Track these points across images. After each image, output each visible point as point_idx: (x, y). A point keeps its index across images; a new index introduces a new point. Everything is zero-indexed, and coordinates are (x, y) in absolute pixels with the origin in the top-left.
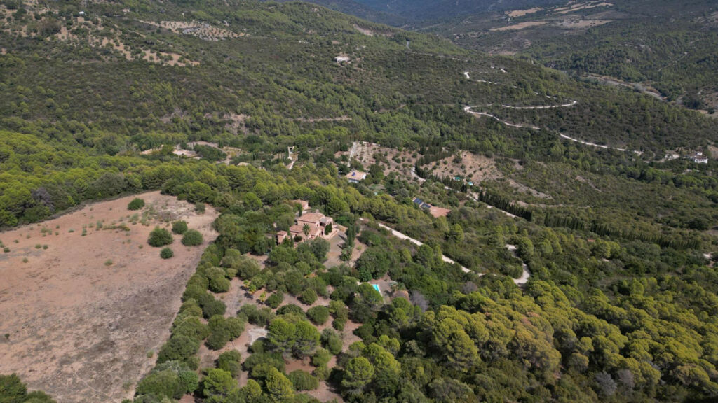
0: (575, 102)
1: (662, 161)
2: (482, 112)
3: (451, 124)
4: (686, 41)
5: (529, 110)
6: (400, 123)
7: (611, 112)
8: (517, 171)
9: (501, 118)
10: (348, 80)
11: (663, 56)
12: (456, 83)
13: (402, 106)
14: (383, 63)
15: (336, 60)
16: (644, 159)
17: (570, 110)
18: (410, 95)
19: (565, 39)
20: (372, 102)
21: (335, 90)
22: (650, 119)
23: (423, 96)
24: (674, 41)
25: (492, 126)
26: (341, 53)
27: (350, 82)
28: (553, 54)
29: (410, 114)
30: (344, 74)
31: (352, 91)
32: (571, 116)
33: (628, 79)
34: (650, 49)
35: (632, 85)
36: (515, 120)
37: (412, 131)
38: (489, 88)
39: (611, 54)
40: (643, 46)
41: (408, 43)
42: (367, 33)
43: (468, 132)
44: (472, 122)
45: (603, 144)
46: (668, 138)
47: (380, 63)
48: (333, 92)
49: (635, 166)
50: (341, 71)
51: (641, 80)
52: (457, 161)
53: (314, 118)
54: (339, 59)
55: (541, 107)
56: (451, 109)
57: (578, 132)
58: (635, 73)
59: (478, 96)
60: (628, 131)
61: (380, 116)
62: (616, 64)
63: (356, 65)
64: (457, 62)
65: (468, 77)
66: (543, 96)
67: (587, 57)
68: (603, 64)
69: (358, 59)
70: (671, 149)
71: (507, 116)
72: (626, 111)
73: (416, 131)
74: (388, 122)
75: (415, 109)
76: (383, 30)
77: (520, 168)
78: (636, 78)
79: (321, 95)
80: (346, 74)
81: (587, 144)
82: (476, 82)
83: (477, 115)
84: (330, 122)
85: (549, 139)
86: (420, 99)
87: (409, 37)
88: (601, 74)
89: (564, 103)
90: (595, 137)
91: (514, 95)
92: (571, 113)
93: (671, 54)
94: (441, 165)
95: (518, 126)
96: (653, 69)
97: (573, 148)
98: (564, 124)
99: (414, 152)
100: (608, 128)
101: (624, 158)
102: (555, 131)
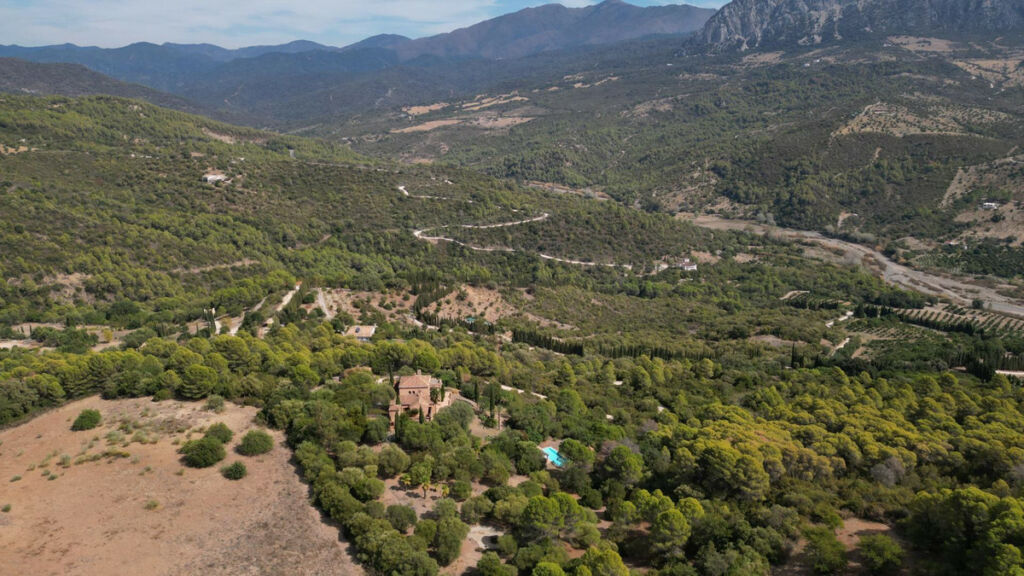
0: (546, 215)
1: (654, 273)
2: (437, 235)
3: (403, 256)
4: (620, 137)
5: (497, 228)
6: (333, 260)
7: (587, 222)
8: (528, 302)
9: (464, 242)
10: (234, 207)
11: (602, 157)
12: (392, 201)
13: (326, 237)
14: (279, 179)
15: (206, 180)
16: (636, 273)
17: (543, 224)
18: (335, 221)
19: (488, 141)
20: (281, 235)
21: (219, 224)
22: (628, 227)
23: (353, 222)
24: (609, 139)
25: (458, 253)
26: (209, 169)
27: (236, 210)
28: (479, 159)
29: (341, 248)
30: (224, 198)
31: (245, 222)
32: (547, 231)
33: (574, 186)
34: (586, 149)
35: (580, 191)
36: (483, 243)
37: (354, 270)
38: (439, 205)
39: (548, 156)
40: (578, 146)
41: (291, 151)
42: (226, 139)
43: (427, 263)
44: (430, 250)
45: (590, 261)
46: (651, 246)
47: (274, 180)
48: (217, 226)
49: (631, 281)
50: (218, 195)
51: (588, 185)
52: (461, 297)
53: (199, 266)
54: (210, 177)
55: (510, 224)
56: (396, 235)
57: (559, 250)
58: (580, 179)
59: (427, 215)
60: (609, 243)
61: (301, 254)
62: (556, 169)
63: (240, 185)
64: (385, 174)
65: (406, 193)
66: (509, 211)
67: (523, 161)
68: (541, 169)
69: (239, 177)
70: (658, 259)
71: (472, 239)
72: (602, 221)
73: (359, 269)
74: (316, 260)
75: (346, 240)
76: (249, 135)
77: (530, 297)
78: (581, 183)
79: (198, 233)
80: (227, 199)
81: (573, 262)
82: (419, 199)
83: (433, 240)
84: (225, 270)
85: (529, 262)
86: (349, 226)
87: (291, 143)
88: (542, 181)
89: (535, 217)
90: (579, 254)
91: (473, 212)
92: (546, 228)
93: (609, 154)
94: (444, 305)
95: (489, 249)
96: (596, 172)
97: (560, 270)
98: (541, 242)
99: (404, 292)
100: (589, 242)
101: (616, 274)
102: (533, 251)
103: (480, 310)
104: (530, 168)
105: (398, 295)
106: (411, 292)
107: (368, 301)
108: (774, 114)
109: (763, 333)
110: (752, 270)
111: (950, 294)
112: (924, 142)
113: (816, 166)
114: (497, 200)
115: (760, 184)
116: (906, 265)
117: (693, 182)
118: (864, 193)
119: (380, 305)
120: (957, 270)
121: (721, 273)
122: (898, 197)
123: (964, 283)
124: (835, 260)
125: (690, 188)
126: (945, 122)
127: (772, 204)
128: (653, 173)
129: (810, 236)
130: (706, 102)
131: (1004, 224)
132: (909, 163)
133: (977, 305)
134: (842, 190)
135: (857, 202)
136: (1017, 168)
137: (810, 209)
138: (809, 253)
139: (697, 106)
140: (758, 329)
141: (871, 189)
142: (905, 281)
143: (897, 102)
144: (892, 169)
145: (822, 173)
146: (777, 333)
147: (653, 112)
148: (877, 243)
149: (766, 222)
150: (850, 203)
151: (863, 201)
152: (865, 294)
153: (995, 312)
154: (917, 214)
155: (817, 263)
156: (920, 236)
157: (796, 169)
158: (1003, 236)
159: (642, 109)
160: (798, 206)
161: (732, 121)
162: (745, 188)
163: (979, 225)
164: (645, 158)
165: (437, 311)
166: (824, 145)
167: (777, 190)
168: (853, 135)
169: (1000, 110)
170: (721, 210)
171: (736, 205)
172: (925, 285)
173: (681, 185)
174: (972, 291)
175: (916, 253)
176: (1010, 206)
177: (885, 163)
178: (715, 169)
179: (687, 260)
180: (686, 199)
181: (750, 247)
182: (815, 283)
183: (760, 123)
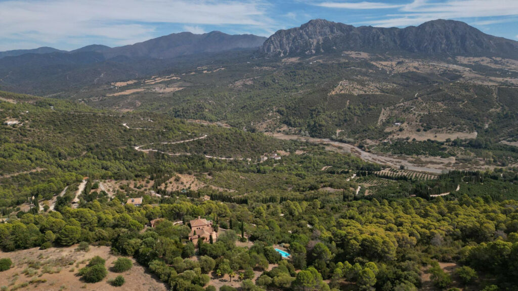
0: (206, 135)
1: (261, 162)
2: (148, 149)
3: (131, 161)
4: (230, 97)
5: (181, 143)
6: (90, 165)
7: (227, 138)
8: (210, 180)
9: (164, 151)
10: (25, 139)
11: (223, 106)
12: (120, 132)
13: (84, 153)
14: (52, 122)
15: (6, 124)
16: (253, 162)
17: (205, 140)
18: (89, 144)
19: (162, 99)
20: (57, 153)
21: (18, 149)
22: (246, 140)
23: (99, 144)
24: (225, 98)
25: (161, 157)
26: (8, 118)
27: (27, 140)
28: (158, 109)
29: (94, 158)
30: (19, 134)
31: (33, 147)
32: (207, 144)
33: (211, 121)
34: (214, 103)
35: (214, 124)
36: (174, 151)
37: (104, 170)
38: (148, 133)
39: (196, 106)
40: (210, 101)
41: (52, 107)
42: (11, 101)
43: (144, 164)
44: (145, 157)
45: (231, 157)
46: (258, 149)
47: (48, 123)
48: (17, 150)
49: (252, 166)
50: (15, 132)
51: (218, 120)
52: (177, 180)
53: (9, 173)
54: (9, 123)
55: (188, 141)
56: (125, 150)
57: (214, 153)
58: (214, 117)
59: (142, 138)
60: (238, 148)
61: (71, 163)
62: (201, 113)
63: (28, 126)
64: (114, 117)
65: (128, 127)
66: (186, 134)
67: (183, 109)
68: (193, 113)
69: (27, 121)
70: (262, 155)
71: (168, 149)
73: (106, 169)
74: (80, 166)
75: (96, 154)
76: (25, 99)
77: (210, 177)
78: (215, 119)
79: (6, 154)
80: (21, 134)
81: (222, 159)
82: (135, 130)
83: (146, 151)
84: (26, 174)
85: (200, 160)
86: (97, 146)
87: (51, 102)
89: (200, 137)
90: (225, 154)
91: (167, 135)
92: (206, 142)
93: (226, 105)
94: (169, 185)
95: (178, 154)
96: (221, 114)
97: (217, 163)
98: (205, 149)
99: (146, 179)
100: (229, 148)
101: (244, 163)
102: (201, 154)
103: (188, 186)
104: (187, 113)
105: (143, 181)
106: (150, 179)
107: (128, 186)
108: (300, 85)
109: (325, 186)
110: (305, 158)
111: (389, 164)
112: (366, 97)
113: (324, 109)
114: (179, 129)
115: (300, 118)
116: (369, 152)
117: (269, 118)
118: (345, 121)
119: (135, 187)
120: (390, 153)
121: (291, 160)
122: (360, 122)
123: (394, 158)
124: (339, 151)
125: (268, 121)
126: (373, 88)
127: (306, 127)
128: (249, 114)
129: (326, 141)
130: (268, 80)
131: (404, 132)
132: (362, 106)
133: (402, 168)
134: (336, 120)
135: (343, 125)
136: (405, 107)
137: (324, 129)
138: (328, 148)
139: (265, 82)
140: (322, 185)
141: (348, 119)
142: (370, 159)
143: (353, 80)
144: (355, 109)
145: (327, 112)
146: (331, 186)
147: (245, 85)
148: (355, 143)
149: (305, 135)
150: (340, 125)
151: (345, 124)
152: (356, 165)
153: (410, 171)
154: (369, 129)
155: (332, 153)
156: (372, 139)
157: (315, 110)
158: (405, 137)
159: (239, 84)
160: (318, 128)
161: (281, 89)
162: (293, 120)
163: (395, 133)
164: (244, 107)
165: (166, 188)
166: (325, 99)
167: (308, 120)
168: (337, 95)
169: (393, 83)
170: (284, 131)
171: (290, 128)
172: (379, 160)
173: (264, 119)
174: (398, 162)
175: (372, 146)
176: (405, 124)
177: (352, 107)
178: (279, 111)
179: (276, 155)
180: (267, 126)
181: (301, 147)
182: (334, 162)
183: (294, 90)
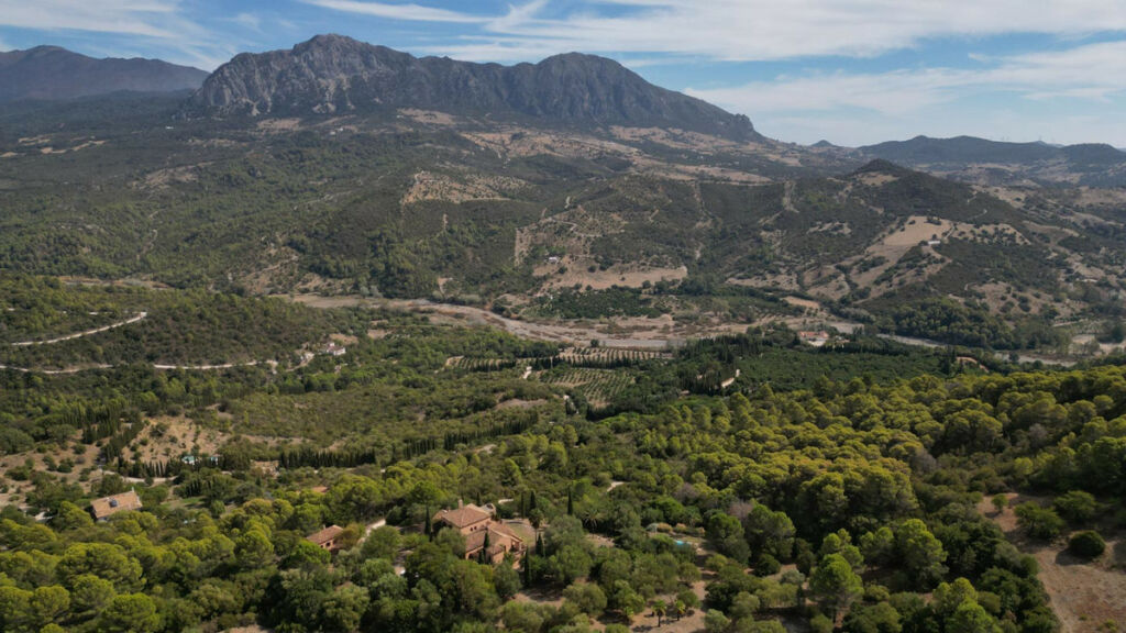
0: (143, 314)
1: (304, 364)
4: (142, 214)
5: (75, 340)
8: (232, 422)
9: (27, 366)
11: (127, 238)
16: (285, 367)
17: (143, 325)
32: (152, 334)
33: (106, 276)
34: (102, 230)
35: (120, 283)
36: (60, 363)
39: (51, 241)
40: (89, 227)
45: (224, 363)
46: (284, 335)
49: (286, 378)
52: (157, 433)
55: (93, 332)
57: (178, 354)
62: (70, 257)
66: (83, 315)
70: (299, 348)
71: (39, 360)
72: (217, 313)
77: (228, 416)
78: (116, 272)
81: (204, 368)
85: (141, 377)
88: (52, 274)
89: (127, 318)
90: (206, 356)
91: (24, 322)
92: (149, 329)
93: (136, 235)
95: (72, 370)
96: (130, 257)
97: (194, 381)
98: (148, 349)
99: (71, 444)
100: (213, 341)
101: (263, 373)
102: (140, 363)
103: (190, 444)
104: (26, 259)
105: (64, 448)
106: (83, 441)
107: (30, 468)
108: (320, 183)
109: (505, 399)
110: (398, 345)
111: (566, 338)
112: (479, 207)
113: (398, 234)
115: (348, 258)
116: (519, 319)
117: (273, 260)
118: (450, 258)
119: (52, 468)
120: (558, 318)
121: (370, 353)
122: (479, 258)
123: (571, 328)
124: (463, 323)
125: (271, 267)
126: (482, 188)
127: (369, 276)
128: (211, 253)
129: (423, 304)
130: (237, 171)
131: (569, 275)
132: (473, 227)
133: (595, 344)
134: (429, 257)
135: (446, 267)
136: (557, 225)
137: (411, 278)
138: (434, 320)
139: (229, 176)
140: (501, 395)
141: (456, 255)
142: (527, 333)
143: (438, 170)
144: (462, 233)
145: (407, 241)
146: (519, 395)
147: (174, 183)
148: (484, 303)
149: (371, 295)
150: (440, 268)
151: (451, 265)
152: (512, 349)
153: (611, 348)
154: (503, 273)
155: (449, 328)
156: (514, 292)
157: (380, 238)
158: (572, 285)
159: (158, 179)
160: (398, 276)
161: (276, 192)
162: (334, 262)
163: (552, 277)
164: (194, 236)
166: (397, 213)
167: (368, 261)
168: (419, 203)
169: (518, 177)
170: (316, 289)
171: (329, 280)
172: (545, 334)
173: (259, 265)
174: (581, 334)
175: (520, 307)
176: (566, 259)
177: (455, 228)
178: (291, 244)
179: (332, 345)
180: (271, 279)
181: (375, 323)
182: (464, 348)
183: (308, 194)
